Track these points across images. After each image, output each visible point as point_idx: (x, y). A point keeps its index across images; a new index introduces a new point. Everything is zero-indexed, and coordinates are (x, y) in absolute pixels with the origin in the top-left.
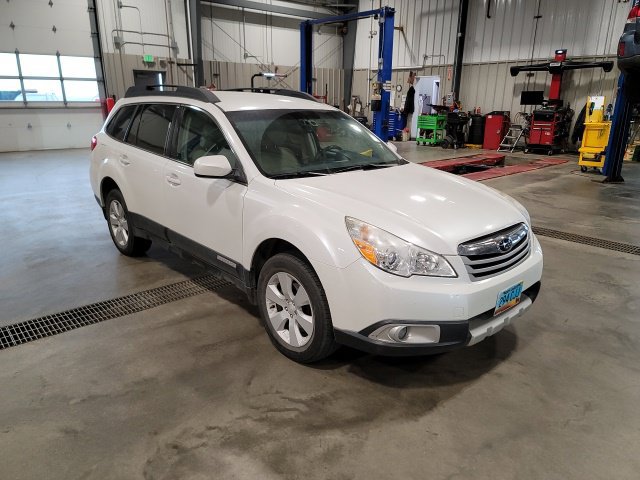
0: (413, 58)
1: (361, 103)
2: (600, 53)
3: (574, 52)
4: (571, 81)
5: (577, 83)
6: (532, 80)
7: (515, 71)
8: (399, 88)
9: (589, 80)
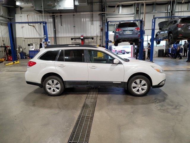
0: (40, 35)
1: (22, 48)
2: (90, 35)
3: (85, 35)
4: (85, 42)
5: (86, 42)
6: (76, 41)
7: (72, 39)
8: (36, 43)
9: (88, 41)
